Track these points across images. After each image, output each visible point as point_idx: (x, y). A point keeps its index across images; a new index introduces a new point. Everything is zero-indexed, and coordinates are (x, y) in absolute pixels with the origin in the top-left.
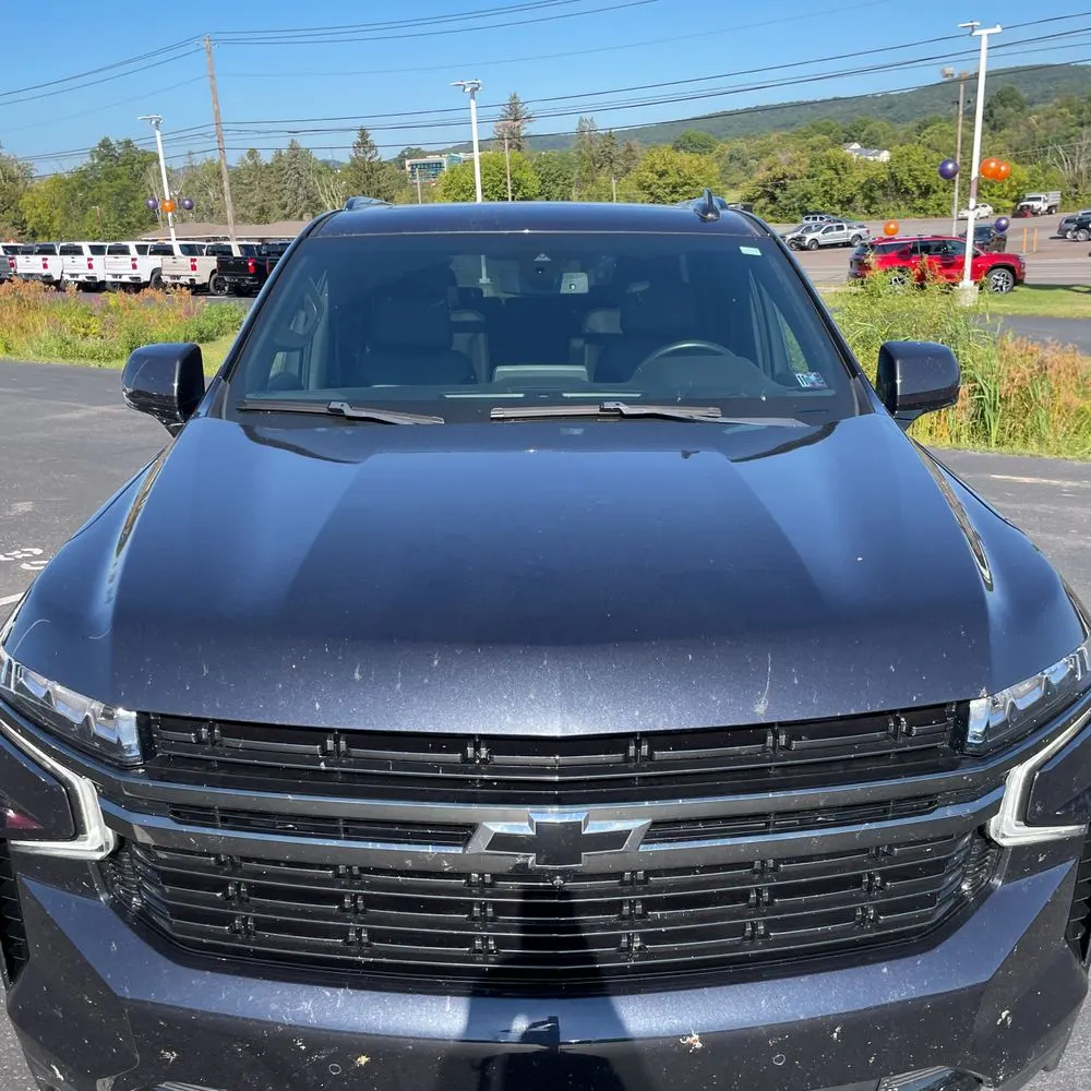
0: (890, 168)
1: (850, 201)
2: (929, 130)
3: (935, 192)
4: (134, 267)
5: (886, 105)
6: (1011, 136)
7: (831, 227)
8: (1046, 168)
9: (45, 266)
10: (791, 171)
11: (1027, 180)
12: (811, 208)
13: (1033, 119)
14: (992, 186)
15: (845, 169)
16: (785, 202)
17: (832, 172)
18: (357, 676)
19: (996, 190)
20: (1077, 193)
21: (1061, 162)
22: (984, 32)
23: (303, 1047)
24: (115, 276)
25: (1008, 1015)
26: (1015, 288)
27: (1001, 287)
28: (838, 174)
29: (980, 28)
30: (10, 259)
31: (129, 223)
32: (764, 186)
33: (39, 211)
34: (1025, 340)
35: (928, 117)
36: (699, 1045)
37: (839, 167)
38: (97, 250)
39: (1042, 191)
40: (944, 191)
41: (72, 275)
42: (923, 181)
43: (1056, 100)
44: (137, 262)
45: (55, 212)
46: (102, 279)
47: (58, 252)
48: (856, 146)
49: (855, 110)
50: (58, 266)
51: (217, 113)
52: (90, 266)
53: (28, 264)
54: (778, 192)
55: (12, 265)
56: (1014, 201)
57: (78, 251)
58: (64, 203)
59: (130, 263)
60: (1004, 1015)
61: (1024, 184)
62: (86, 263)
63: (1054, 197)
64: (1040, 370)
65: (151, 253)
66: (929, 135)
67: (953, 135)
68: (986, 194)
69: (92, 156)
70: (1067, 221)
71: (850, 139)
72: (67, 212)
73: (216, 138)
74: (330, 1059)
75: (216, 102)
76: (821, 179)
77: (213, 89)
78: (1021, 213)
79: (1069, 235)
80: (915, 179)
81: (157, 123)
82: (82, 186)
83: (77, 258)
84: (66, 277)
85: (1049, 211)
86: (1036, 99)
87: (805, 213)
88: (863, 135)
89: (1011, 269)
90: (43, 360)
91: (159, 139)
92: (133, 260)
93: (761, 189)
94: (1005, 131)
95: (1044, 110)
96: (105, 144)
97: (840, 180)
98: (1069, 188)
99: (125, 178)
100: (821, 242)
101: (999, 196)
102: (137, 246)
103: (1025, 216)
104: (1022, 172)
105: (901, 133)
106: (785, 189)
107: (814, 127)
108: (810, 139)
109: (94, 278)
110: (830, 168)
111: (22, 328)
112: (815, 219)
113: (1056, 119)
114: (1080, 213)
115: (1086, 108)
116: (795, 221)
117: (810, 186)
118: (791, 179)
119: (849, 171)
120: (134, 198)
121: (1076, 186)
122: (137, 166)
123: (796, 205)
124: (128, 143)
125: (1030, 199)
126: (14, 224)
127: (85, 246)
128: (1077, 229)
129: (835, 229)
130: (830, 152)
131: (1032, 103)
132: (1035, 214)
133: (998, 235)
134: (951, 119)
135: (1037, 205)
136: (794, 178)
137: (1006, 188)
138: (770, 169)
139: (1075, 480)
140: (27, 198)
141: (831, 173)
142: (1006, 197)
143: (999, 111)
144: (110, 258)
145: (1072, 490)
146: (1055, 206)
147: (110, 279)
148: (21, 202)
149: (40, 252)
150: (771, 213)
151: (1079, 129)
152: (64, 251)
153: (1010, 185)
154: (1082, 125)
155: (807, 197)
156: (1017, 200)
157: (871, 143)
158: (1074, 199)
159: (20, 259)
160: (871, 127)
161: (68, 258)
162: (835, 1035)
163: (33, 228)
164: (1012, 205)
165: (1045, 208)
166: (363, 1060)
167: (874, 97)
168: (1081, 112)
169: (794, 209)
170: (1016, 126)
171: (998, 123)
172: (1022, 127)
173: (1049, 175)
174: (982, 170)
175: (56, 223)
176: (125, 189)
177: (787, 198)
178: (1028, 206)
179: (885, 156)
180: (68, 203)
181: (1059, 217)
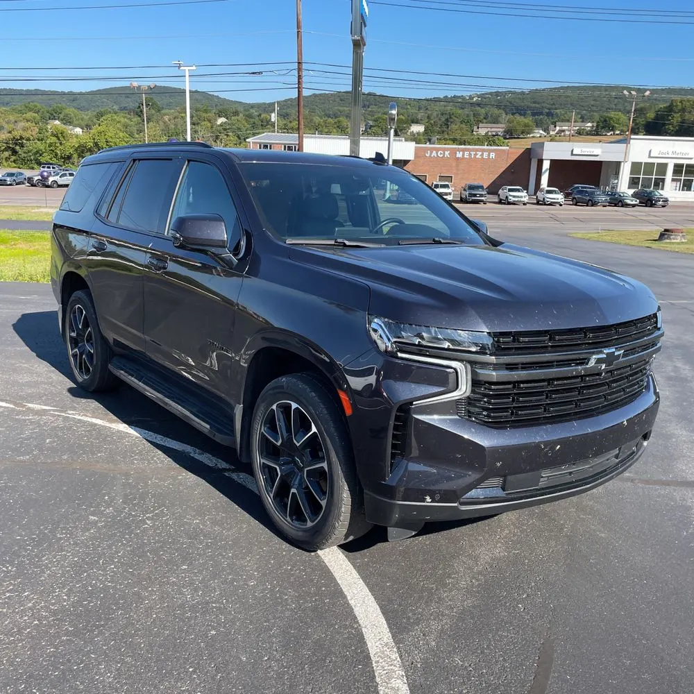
1: (69, 157)
2: (104, 118)
5: (72, 98)
7: (66, 174)
10: (25, 135)
12: (43, 160)
13: (166, 118)
16: (23, 155)
28: (59, 140)
32: (7, 143)
35: (102, 110)
37: (60, 135)
48: (58, 122)
49: (51, 99)
54: (17, 148)
71: (53, 117)
76: (48, 142)
87: (40, 164)
88: (61, 116)
93: (5, 145)
97: (61, 144)
100: (60, 183)
105: (87, 117)
106: (23, 147)
108: (25, 115)
112: (49, 167)
113: (180, 119)
116: (33, 168)
117: (41, 146)
118: (27, 140)
123: (32, 157)
129: (68, 175)
136: (28, 140)
138: (10, 132)
141: (54, 139)
150: (14, 161)
155: (39, 153)
157: (67, 121)
160: (67, 111)
169: (31, 160)
170: (157, 121)
172: (161, 123)
177: (25, 153)
179: (80, 131)
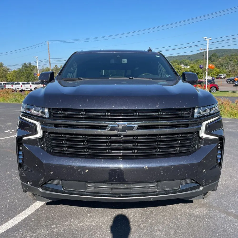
0: (190, 69)
2: (198, 62)
3: (200, 74)
4: (31, 87)
5: (189, 57)
6: (215, 63)
8: (223, 69)
9: (12, 87)
11: (219, 72)
13: (220, 60)
14: (212, 73)
15: (180, 69)
17: (178, 70)
18: (87, 101)
19: (212, 74)
20: (230, 74)
21: (226, 68)
22: (208, 39)
23: (76, 169)
24: (27, 89)
25: (205, 171)
26: (217, 91)
27: (214, 91)
28: (179, 70)
29: (207, 38)
30: (5, 85)
31: (29, 80)
33: (11, 77)
34: (218, 98)
35: (198, 59)
36: (147, 168)
37: (179, 69)
38: (23, 84)
39: (222, 74)
40: (202, 74)
41: (18, 89)
42: (197, 72)
43: (225, 56)
44: (31, 86)
45: (14, 78)
46: (24, 89)
47: (15, 84)
48: (183, 65)
49: (182, 58)
50: (15, 87)
51: (49, 57)
52: (22, 87)
53: (9, 86)
55: (5, 87)
56: (216, 76)
57: (19, 84)
58: (16, 76)
59: (30, 86)
60: (204, 171)
61: (218, 72)
62: (21, 86)
63: (225, 75)
64: (221, 104)
65: (34, 84)
66: (198, 63)
67: (203, 63)
68: (210, 74)
69: (22, 66)
70: (228, 80)
71: (181, 64)
72: (16, 78)
73: (49, 62)
74: (81, 171)
75: (49, 54)
77: (49, 52)
78: (218, 78)
79: (228, 82)
80: (195, 71)
81: (37, 58)
82: (20, 72)
83: (19, 85)
84: (16, 89)
85: (224, 78)
86: (220, 56)
88: (184, 63)
89: (216, 88)
90: (12, 103)
91: (37, 62)
92: (31, 85)
94: (214, 62)
95: (222, 58)
96: (25, 64)
98: (228, 73)
99: (29, 71)
101: (213, 75)
102: (32, 83)
103: (219, 79)
104: (218, 70)
105: (192, 63)
107: (174, 61)
109: (22, 89)
110: (177, 69)
111: (7, 97)
113: (225, 60)
114: (230, 78)
115: (231, 58)
119: (181, 70)
120: (31, 75)
121: (229, 73)
122: (32, 68)
124: (30, 64)
125: (220, 75)
126: (5, 80)
127: (21, 83)
128: (230, 81)
130: (177, 66)
131: (219, 57)
132: (221, 78)
133: (213, 82)
134: (203, 60)
135: (221, 76)
137: (215, 73)
139: (228, 121)
140: (8, 75)
142: (215, 75)
143: (213, 58)
144: (26, 85)
145: (227, 122)
146: (225, 77)
147: (26, 89)
148: (7, 76)
149: (11, 84)
151: (230, 62)
152: (16, 84)
153: (215, 72)
154: (230, 61)
156: (217, 76)
157: (186, 64)
158: (229, 75)
159: (7, 85)
160: (186, 61)
161: (17, 85)
162: (172, 168)
163: (9, 81)
164: (216, 77)
165: (223, 77)
166: (87, 171)
167: (186, 55)
168: (230, 58)
170: (216, 61)
171: (212, 60)
172: (218, 61)
173: (224, 70)
174: (209, 66)
175: (14, 80)
176: (29, 73)
178: (219, 77)
179: (189, 67)
180: (17, 76)
181: (226, 79)
